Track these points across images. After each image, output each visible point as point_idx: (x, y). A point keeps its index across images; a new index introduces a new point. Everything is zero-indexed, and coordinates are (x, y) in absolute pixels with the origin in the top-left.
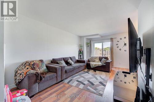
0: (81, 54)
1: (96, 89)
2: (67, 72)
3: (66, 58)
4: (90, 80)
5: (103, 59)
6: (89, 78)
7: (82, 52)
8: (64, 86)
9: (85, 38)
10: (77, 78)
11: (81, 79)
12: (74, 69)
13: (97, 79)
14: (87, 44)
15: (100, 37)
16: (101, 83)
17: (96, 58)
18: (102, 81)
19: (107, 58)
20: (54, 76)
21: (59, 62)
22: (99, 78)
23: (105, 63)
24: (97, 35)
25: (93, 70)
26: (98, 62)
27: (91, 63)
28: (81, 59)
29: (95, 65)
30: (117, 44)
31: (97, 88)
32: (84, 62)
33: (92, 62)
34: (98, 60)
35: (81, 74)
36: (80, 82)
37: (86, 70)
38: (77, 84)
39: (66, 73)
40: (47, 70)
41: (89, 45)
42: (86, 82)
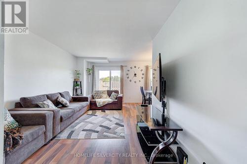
0: (78, 87)
1: (115, 133)
2: (64, 119)
3: (51, 95)
4: (102, 124)
5: (113, 93)
6: (101, 121)
7: (79, 83)
8: (63, 145)
9: (84, 60)
10: (81, 127)
11: (89, 127)
12: (74, 112)
13: (111, 121)
14: (88, 70)
15: (108, 62)
16: (117, 124)
17: (103, 92)
18: (118, 121)
19: (117, 92)
20: (41, 132)
21: (40, 103)
22: (112, 119)
23: (116, 99)
24: (105, 58)
25: (100, 111)
26: (106, 98)
27: (97, 100)
28: (77, 95)
29: (104, 102)
30: (127, 74)
31: (116, 131)
32: (85, 99)
33: (98, 98)
34: (105, 95)
35: (85, 119)
36: (89, 130)
37: (90, 112)
38: (86, 135)
39: (61, 121)
40: (17, 124)
41: (91, 72)
42: (99, 129)
